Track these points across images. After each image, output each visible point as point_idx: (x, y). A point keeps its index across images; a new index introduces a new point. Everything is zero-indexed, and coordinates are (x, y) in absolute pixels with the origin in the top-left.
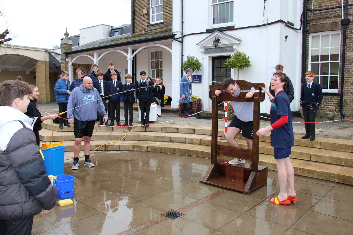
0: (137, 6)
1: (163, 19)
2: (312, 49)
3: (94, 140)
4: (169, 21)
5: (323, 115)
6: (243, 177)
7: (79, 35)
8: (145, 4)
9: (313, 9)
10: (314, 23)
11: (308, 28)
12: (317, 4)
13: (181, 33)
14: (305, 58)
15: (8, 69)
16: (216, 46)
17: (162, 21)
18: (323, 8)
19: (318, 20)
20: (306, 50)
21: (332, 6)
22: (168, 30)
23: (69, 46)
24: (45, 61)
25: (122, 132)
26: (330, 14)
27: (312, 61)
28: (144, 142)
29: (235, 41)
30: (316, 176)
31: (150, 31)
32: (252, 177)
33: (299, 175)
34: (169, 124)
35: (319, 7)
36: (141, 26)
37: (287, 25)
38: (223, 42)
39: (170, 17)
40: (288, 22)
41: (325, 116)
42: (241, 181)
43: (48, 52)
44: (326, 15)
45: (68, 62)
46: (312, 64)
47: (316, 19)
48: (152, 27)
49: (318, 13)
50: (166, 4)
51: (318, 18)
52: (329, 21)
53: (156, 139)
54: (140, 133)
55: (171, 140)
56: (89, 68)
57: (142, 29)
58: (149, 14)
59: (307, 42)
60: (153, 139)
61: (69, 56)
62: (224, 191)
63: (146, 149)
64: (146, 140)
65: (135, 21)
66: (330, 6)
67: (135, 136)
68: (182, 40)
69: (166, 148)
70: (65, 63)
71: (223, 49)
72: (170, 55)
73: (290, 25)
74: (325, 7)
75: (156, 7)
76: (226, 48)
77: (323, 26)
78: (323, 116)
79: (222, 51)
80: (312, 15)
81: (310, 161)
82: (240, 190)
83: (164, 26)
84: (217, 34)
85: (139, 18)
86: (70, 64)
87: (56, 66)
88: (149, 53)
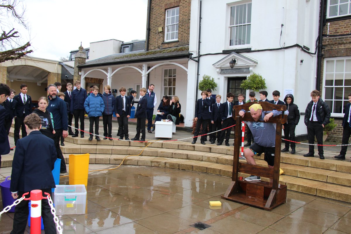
0: (152, 24)
1: (178, 38)
2: (326, 74)
3: (112, 154)
4: (184, 40)
5: (336, 138)
6: (263, 194)
7: (89, 49)
8: (161, 22)
9: (328, 34)
10: (329, 48)
11: (323, 53)
12: (332, 30)
13: (198, 53)
14: (320, 82)
15: (20, 80)
16: (232, 67)
17: (177, 40)
18: (338, 34)
19: (333, 46)
20: (320, 74)
21: (348, 33)
22: (183, 49)
23: (82, 60)
24: (58, 74)
25: (139, 147)
26: (345, 40)
27: (326, 85)
28: (161, 158)
29: (252, 63)
30: (334, 197)
31: (165, 48)
32: (272, 194)
33: (316, 195)
34: (184, 141)
35: (334, 33)
36: (156, 44)
37: (302, 50)
38: (240, 63)
39: (185, 36)
40: (304, 46)
41: (338, 140)
42: (261, 198)
43: (61, 65)
44: (341, 40)
45: (81, 75)
46: (326, 88)
47: (331, 44)
48: (166, 45)
49: (334, 39)
50: (182, 23)
51: (333, 44)
52: (344, 47)
53: (173, 156)
54: (157, 150)
55: (188, 157)
56: (101, 82)
57: (156, 47)
58: (164, 32)
59: (322, 66)
60: (170, 155)
61: (82, 69)
62: (246, 206)
63: (164, 165)
64: (163, 156)
65: (150, 38)
66: (346, 32)
67: (152, 152)
68: (199, 60)
69: (183, 165)
70: (78, 77)
71: (239, 70)
72: (185, 74)
73: (305, 50)
74: (340, 33)
75: (172, 25)
76: (242, 70)
77: (338, 51)
78: (337, 140)
79: (238, 72)
80: (328, 40)
81: (327, 182)
82: (261, 206)
83: (178, 45)
84: (234, 55)
85: (154, 35)
86: (83, 77)
87: (68, 79)
88: (162, 71)
